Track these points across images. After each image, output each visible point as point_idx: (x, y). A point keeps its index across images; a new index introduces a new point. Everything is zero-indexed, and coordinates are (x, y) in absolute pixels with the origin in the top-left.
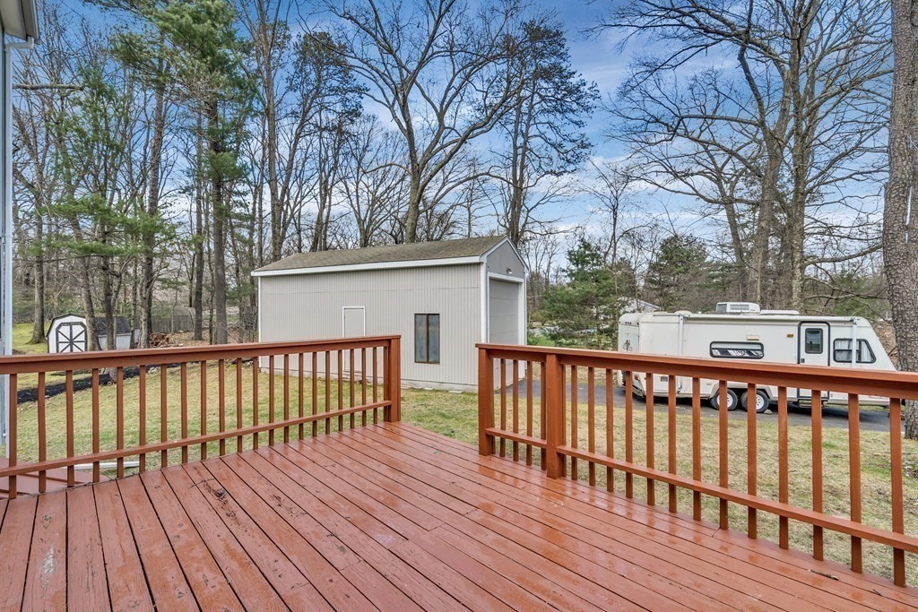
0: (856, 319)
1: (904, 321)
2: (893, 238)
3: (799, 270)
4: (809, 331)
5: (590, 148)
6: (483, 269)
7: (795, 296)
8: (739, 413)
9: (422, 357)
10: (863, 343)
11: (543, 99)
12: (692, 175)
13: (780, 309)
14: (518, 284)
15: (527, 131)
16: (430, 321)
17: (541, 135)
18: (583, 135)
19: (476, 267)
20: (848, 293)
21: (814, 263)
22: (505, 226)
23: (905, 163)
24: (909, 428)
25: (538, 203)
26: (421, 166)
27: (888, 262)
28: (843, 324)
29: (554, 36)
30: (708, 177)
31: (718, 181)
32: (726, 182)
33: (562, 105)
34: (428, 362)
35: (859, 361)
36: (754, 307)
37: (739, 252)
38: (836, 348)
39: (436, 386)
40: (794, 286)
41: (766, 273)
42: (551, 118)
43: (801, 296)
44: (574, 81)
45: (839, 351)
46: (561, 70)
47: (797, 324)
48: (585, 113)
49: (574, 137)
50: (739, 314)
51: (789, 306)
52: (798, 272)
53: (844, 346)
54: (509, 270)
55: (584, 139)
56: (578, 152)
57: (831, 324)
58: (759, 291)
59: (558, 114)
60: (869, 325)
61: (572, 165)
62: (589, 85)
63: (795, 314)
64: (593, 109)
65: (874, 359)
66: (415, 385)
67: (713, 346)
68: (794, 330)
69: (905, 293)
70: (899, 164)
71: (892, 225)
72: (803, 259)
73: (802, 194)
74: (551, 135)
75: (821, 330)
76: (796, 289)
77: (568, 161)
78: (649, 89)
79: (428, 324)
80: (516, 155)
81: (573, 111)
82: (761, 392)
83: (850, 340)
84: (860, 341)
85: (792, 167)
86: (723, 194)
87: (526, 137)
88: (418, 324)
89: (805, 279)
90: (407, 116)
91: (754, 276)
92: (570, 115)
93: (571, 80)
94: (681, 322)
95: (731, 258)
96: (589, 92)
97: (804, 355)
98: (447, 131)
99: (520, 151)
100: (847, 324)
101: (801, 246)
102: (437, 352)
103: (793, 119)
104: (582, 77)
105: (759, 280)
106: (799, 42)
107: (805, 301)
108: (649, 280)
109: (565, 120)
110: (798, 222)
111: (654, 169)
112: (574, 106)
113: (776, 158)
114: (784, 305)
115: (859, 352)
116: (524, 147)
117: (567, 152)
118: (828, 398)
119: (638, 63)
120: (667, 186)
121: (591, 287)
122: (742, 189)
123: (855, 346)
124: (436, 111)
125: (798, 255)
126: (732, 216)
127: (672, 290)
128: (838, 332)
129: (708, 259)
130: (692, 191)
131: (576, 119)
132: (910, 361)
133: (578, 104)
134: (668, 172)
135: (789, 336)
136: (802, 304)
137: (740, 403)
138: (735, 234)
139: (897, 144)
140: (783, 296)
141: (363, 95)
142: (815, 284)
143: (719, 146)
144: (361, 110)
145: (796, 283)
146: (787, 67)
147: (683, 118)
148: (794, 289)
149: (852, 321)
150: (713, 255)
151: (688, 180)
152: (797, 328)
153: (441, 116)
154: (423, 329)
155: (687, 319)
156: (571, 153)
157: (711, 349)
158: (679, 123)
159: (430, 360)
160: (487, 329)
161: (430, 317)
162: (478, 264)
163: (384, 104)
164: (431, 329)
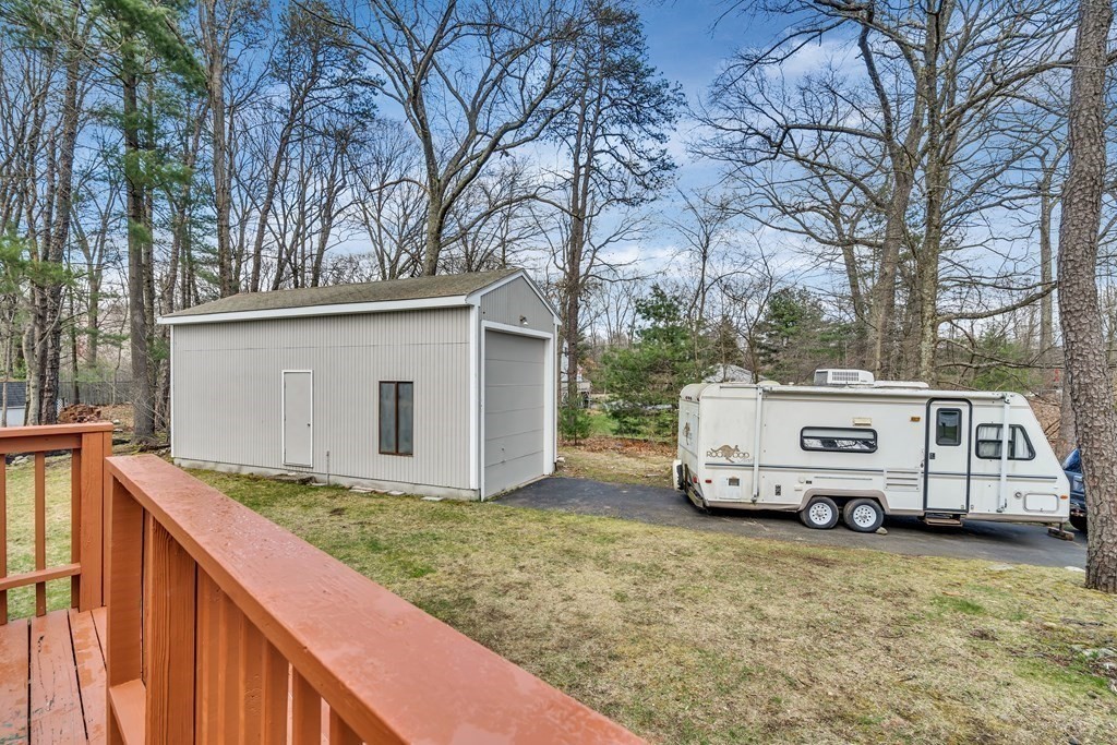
0: (1008, 395)
1: (1089, 400)
2: (1074, 268)
3: (930, 329)
4: (942, 412)
5: (673, 169)
6: (474, 314)
7: (924, 364)
8: (840, 532)
9: (389, 446)
10: (1018, 431)
11: (614, 103)
12: (804, 210)
13: (905, 380)
14: (543, 340)
15: (592, 144)
16: (401, 392)
17: (611, 151)
18: (664, 152)
19: (464, 312)
20: (992, 359)
21: (950, 320)
22: (563, 269)
23: (1094, 149)
24: (1092, 572)
25: (608, 241)
26: (442, 183)
27: (1065, 306)
28: (990, 403)
29: (629, 20)
30: (823, 214)
31: (835, 220)
32: (846, 222)
33: (638, 113)
34: (397, 453)
35: (1012, 457)
36: (865, 376)
37: (859, 310)
38: (980, 438)
39: (408, 489)
40: (923, 349)
41: (890, 333)
42: (626, 129)
43: (933, 364)
44: (652, 80)
45: (983, 441)
46: (636, 67)
47: (926, 401)
48: (667, 123)
49: (653, 154)
50: (843, 386)
51: (916, 377)
52: (929, 332)
53: (990, 434)
54: (523, 319)
55: (665, 157)
56: (658, 174)
57: (973, 403)
58: (878, 357)
59: (634, 125)
60: (1026, 403)
61: (650, 192)
62: (672, 87)
63: (923, 388)
64: (677, 118)
65: (1032, 454)
66: (380, 487)
67: (806, 433)
68: (920, 411)
69: (1091, 356)
70: (1086, 150)
71: (1074, 247)
72: (935, 315)
73: (937, 227)
74: (623, 151)
75: (959, 411)
76: (926, 355)
77: (646, 187)
78: (749, 92)
79: (398, 397)
80: (577, 175)
81: (653, 122)
82: (873, 502)
83: (1000, 426)
84: (1013, 427)
85: (924, 189)
86: (840, 233)
87: (592, 152)
88: (384, 395)
89: (936, 341)
90: (419, 111)
91: (873, 335)
92: (650, 127)
93: (648, 79)
94: (760, 397)
95: (849, 317)
96: (671, 95)
97: (934, 447)
98: (479, 137)
99: (583, 171)
100: (996, 403)
101: (934, 298)
102: (410, 439)
103: (927, 133)
104: (663, 77)
105: (879, 342)
106: (937, 19)
107: (937, 370)
108: (753, 343)
109: (643, 134)
110: (930, 264)
111: (758, 202)
112: (654, 115)
113: (904, 180)
114: (912, 375)
115: (1012, 443)
116: (588, 165)
117: (644, 174)
118: (967, 511)
119: (735, 55)
120: (774, 223)
121: (663, 349)
122: (865, 229)
123: (1006, 436)
124: (466, 110)
125: (930, 308)
126: (851, 264)
127: (780, 357)
128: (983, 415)
129: (825, 318)
130: (801, 229)
131: (655, 130)
132: (1098, 464)
133: (658, 111)
134: (774, 206)
135: (915, 419)
136: (933, 374)
137: (841, 516)
138: (854, 286)
139: (1082, 120)
140: (911, 364)
141: (377, 90)
142: (951, 349)
143: (835, 170)
144: (373, 111)
145: (926, 346)
146: (919, 55)
147: (789, 128)
148: (923, 353)
149: (1003, 398)
150: (830, 312)
151: (798, 216)
152: (924, 407)
153: (472, 117)
154: (390, 404)
155: (768, 394)
156: (649, 175)
157: (802, 438)
158: (784, 137)
159: (400, 451)
160: (480, 406)
161: (401, 386)
162: (467, 308)
163: (396, 99)
164: (402, 403)
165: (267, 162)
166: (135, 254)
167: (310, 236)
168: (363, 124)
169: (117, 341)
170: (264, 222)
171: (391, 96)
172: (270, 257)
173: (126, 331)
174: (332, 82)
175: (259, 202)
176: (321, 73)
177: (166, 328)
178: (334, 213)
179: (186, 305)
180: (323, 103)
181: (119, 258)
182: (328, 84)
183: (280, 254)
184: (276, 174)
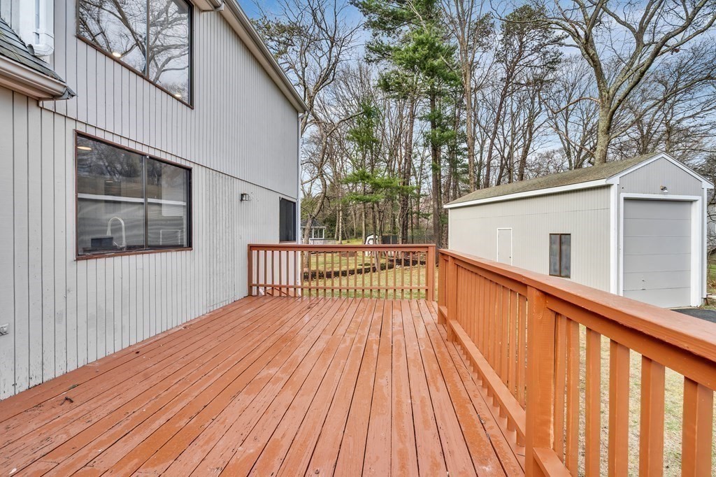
6: (613, 190)
9: (556, 271)
14: (691, 202)
16: (563, 240)
19: (606, 190)
26: (612, 93)
34: (560, 275)
54: (664, 189)
79: (561, 243)
88: (552, 242)
102: (568, 268)
124: (634, 32)
153: (639, 35)
154: (556, 247)
159: (562, 275)
160: (618, 249)
161: (563, 236)
162: (608, 186)
163: (575, 46)
164: (564, 247)
165: (494, 109)
166: (435, 176)
167: (516, 149)
168: (553, 68)
169: (426, 216)
170: (492, 143)
171: (571, 46)
172: (496, 162)
173: (431, 211)
174: (532, 50)
175: (489, 134)
176: (525, 47)
177: (446, 210)
178: (534, 129)
179: (455, 198)
180: (526, 66)
181: (427, 177)
182: (529, 52)
183: (502, 161)
184: (499, 115)
